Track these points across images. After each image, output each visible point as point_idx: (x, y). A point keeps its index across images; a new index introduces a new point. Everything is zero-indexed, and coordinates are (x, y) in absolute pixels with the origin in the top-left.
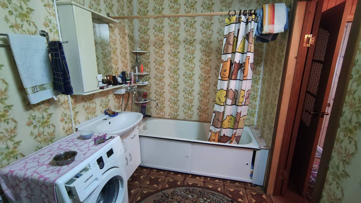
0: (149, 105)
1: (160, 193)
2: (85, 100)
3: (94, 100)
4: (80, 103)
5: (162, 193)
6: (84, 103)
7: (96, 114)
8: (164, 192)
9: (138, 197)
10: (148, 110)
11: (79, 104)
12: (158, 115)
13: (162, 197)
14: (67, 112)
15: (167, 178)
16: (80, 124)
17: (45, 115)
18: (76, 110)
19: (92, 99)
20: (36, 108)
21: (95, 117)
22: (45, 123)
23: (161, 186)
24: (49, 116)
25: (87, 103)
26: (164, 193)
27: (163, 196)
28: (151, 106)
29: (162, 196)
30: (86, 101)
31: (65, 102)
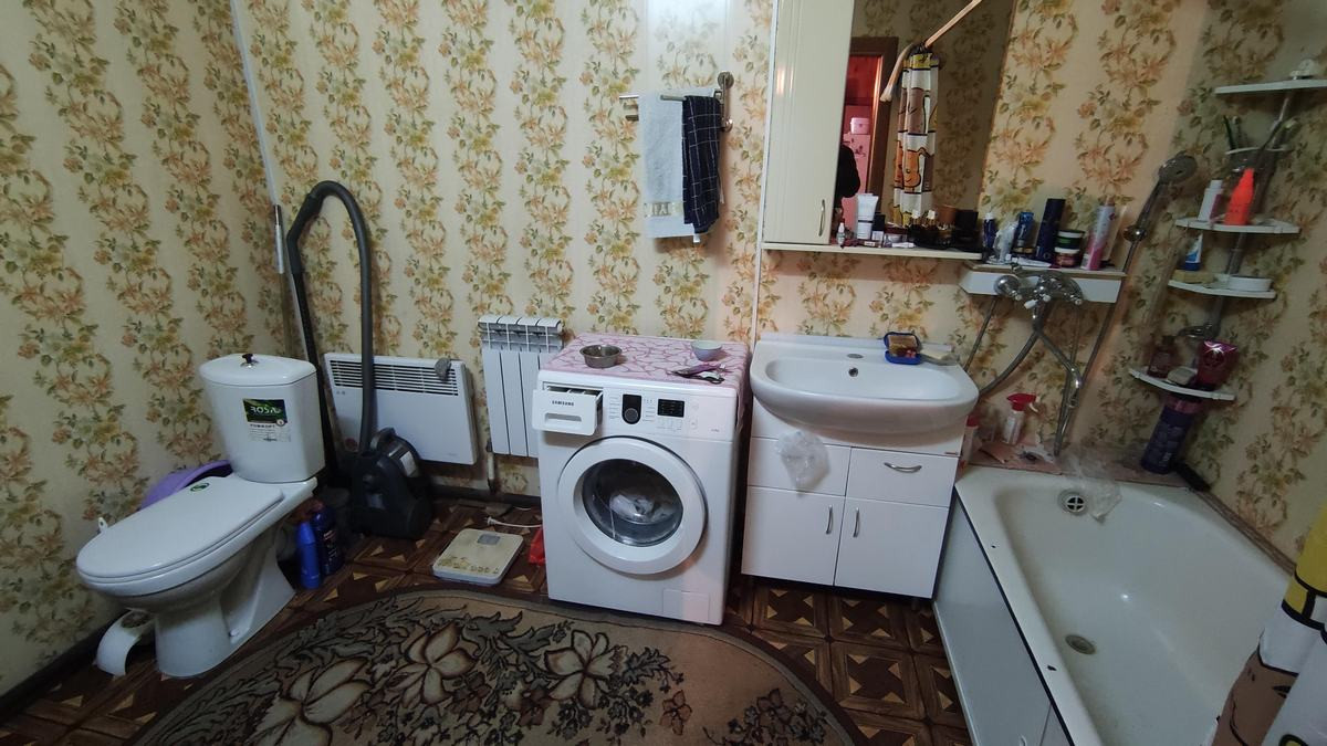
0: (1230, 421)
1: (816, 706)
2: (813, 270)
3: (850, 282)
4: (789, 272)
5: (824, 714)
6: (805, 279)
7: (844, 329)
8: (830, 718)
9: (782, 641)
10: (1213, 449)
11: (786, 277)
12: (1243, 501)
13: (799, 715)
14: (745, 284)
15: (921, 725)
16: (777, 334)
17: (692, 273)
18: (774, 290)
19: (839, 276)
20: (678, 252)
21: (839, 336)
22: (688, 291)
23: (857, 707)
24: (698, 279)
25: (816, 281)
26: (825, 722)
27: (808, 718)
28: (1232, 432)
29: (805, 712)
30: (813, 275)
31: (745, 259)
